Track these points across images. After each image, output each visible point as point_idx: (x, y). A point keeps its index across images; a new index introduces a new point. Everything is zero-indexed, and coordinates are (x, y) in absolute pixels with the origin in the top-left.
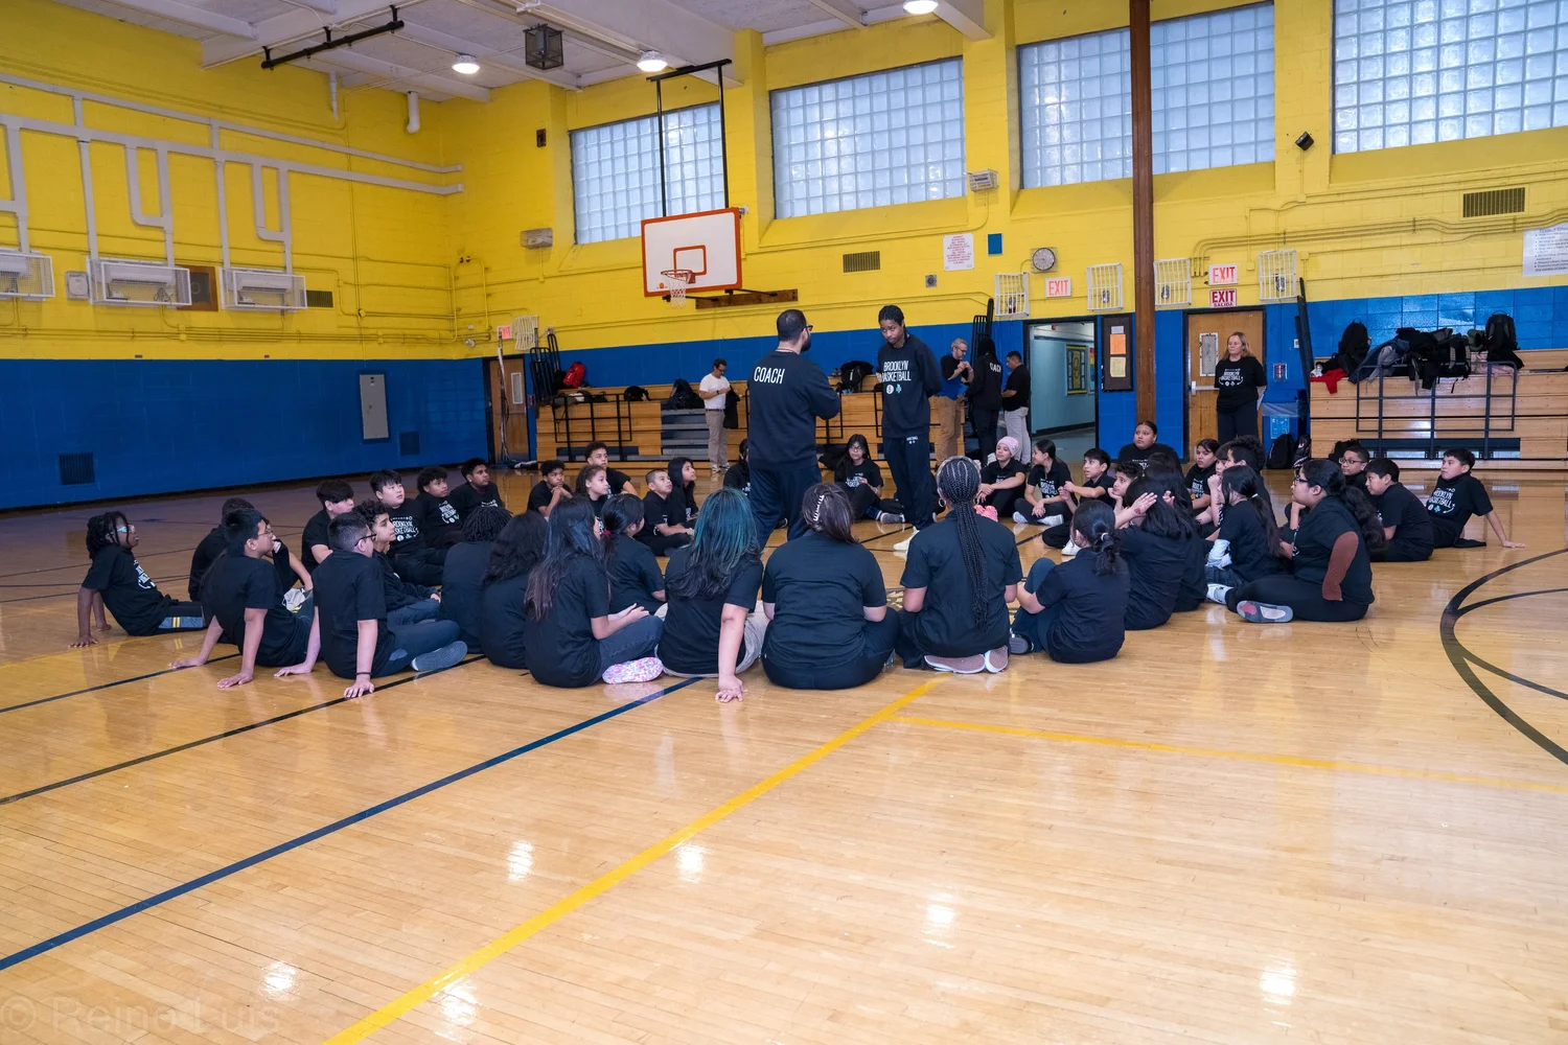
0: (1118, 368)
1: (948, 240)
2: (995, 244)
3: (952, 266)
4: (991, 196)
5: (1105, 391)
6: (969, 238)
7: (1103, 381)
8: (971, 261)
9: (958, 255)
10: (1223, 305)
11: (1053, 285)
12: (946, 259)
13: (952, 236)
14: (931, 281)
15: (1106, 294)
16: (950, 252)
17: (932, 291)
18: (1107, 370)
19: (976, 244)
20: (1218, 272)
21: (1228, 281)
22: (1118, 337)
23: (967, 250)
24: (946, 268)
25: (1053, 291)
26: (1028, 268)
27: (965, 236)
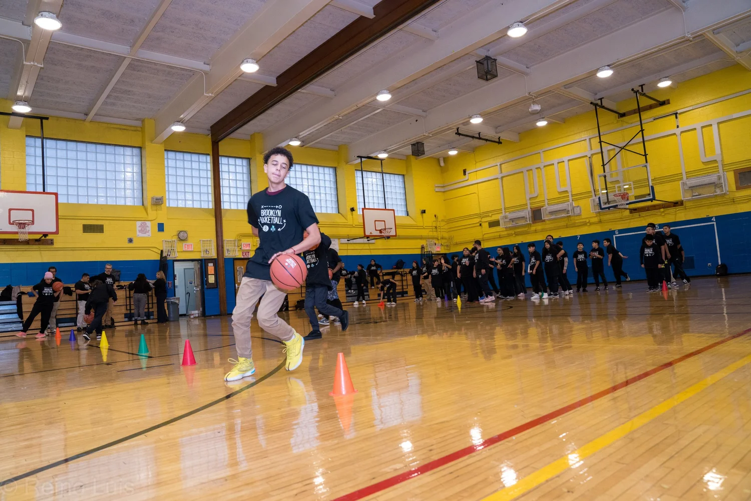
0: (211, 279)
1: (139, 223)
2: (161, 227)
3: (141, 235)
4: (158, 207)
5: (207, 288)
6: (148, 223)
7: (206, 284)
8: (150, 233)
9: (143, 230)
10: (246, 257)
11: (186, 246)
12: (138, 232)
13: (140, 222)
14: (130, 241)
15: (206, 251)
16: (140, 228)
17: (131, 245)
18: (207, 280)
19: (152, 227)
20: (245, 245)
21: (248, 248)
22: (211, 267)
23: (148, 229)
24: (138, 235)
25: (186, 248)
26: (175, 238)
27: (147, 222)
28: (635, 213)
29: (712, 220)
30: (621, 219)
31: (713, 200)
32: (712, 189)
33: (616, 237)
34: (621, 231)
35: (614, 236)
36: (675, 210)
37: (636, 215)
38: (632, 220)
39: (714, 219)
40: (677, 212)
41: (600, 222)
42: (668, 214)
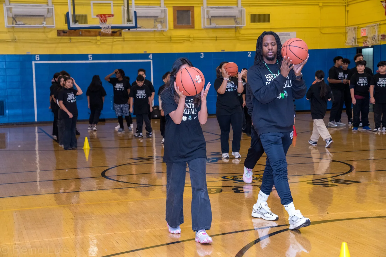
28: (64, 36)
29: (149, 57)
30: (45, 41)
31: (152, 35)
32: (152, 22)
33: (35, 64)
34: (43, 57)
35: (33, 63)
36: (111, 40)
37: (66, 38)
38: (60, 45)
39: (151, 56)
40: (114, 43)
41: (14, 41)
42: (104, 43)
